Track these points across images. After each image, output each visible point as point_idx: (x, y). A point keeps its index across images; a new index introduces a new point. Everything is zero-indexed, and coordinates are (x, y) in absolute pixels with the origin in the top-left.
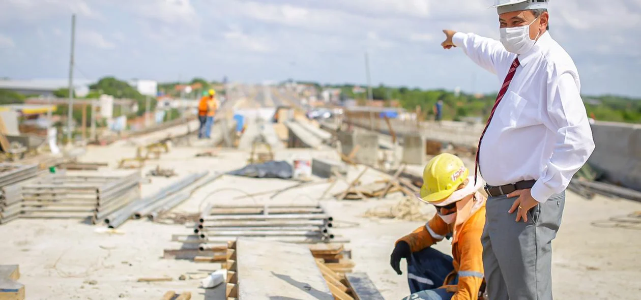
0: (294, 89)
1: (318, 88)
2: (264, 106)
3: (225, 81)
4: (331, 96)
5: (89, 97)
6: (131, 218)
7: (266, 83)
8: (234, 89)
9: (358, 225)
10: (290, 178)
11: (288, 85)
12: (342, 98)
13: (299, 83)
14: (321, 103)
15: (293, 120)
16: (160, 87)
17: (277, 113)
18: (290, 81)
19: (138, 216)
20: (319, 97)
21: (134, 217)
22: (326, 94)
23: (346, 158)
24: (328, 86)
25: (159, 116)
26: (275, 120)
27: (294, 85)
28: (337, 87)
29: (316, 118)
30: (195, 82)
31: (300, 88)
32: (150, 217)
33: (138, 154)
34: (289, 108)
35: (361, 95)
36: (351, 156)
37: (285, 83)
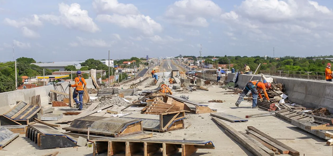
0: (183, 60)
1: (194, 58)
3: (147, 58)
4: (200, 63)
5: (81, 69)
7: (168, 58)
8: (152, 62)
11: (179, 58)
12: (206, 63)
13: (185, 57)
16: (115, 62)
17: (172, 73)
18: (180, 56)
20: (195, 64)
22: (198, 62)
23: (181, 86)
24: (199, 57)
25: (117, 77)
27: (182, 58)
28: (205, 58)
30: (133, 59)
31: (185, 59)
33: (131, 87)
34: (177, 71)
35: (215, 61)
36: (183, 85)
37: (177, 57)
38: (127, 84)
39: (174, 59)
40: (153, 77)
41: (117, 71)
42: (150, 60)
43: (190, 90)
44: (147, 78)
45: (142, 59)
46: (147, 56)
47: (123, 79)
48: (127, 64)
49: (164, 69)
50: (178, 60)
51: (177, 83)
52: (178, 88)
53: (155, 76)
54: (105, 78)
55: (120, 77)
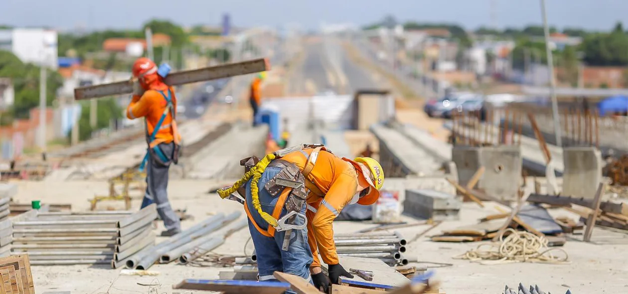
0: (401, 42)
1: (457, 33)
2: (325, 87)
3: (226, 27)
4: (490, 58)
6: (158, 262)
7: (329, 28)
9: (451, 265)
10: (369, 219)
11: (383, 32)
12: (519, 61)
13: (411, 27)
14: (464, 77)
15: (389, 124)
16: (64, 43)
17: (355, 106)
18: (390, 23)
19: (166, 259)
20: (461, 61)
21: (161, 261)
22: (478, 54)
23: (463, 190)
24: (482, 32)
25: (68, 116)
26: (353, 124)
27: (399, 31)
28: (509, 33)
29: (447, 116)
31: (414, 39)
32: (183, 260)
33: (112, 191)
34: (383, 93)
35: (565, 54)
36: (471, 185)
37: (374, 27)
38: (94, 166)
39: (355, 36)
40: (255, 124)
41: (70, 87)
42: (239, 39)
43: (547, 234)
44: (225, 128)
45: (199, 31)
46: (226, 19)
47: (102, 125)
48: (123, 50)
49: (310, 85)
50: (376, 39)
51: (414, 174)
52: (443, 212)
53: (266, 119)
54: (8, 119)
55: (85, 116)
